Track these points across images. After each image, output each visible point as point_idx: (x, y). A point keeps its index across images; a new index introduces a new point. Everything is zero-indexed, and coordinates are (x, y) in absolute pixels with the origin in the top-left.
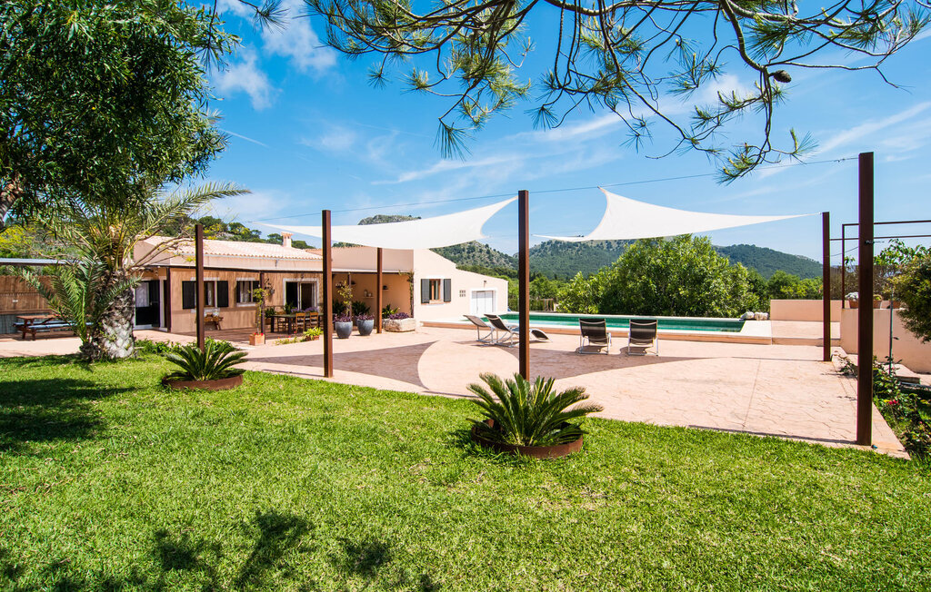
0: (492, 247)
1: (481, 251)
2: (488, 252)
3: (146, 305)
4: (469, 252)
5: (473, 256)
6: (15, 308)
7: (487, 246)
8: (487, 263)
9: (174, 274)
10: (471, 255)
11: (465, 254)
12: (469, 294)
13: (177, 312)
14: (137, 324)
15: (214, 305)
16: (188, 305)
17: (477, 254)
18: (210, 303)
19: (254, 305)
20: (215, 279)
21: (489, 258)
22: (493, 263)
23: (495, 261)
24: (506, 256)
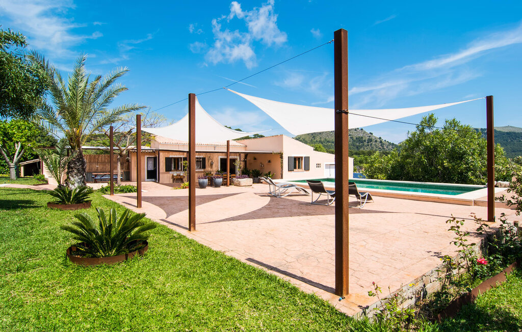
0: (383, 138)
1: (376, 141)
2: (381, 142)
3: (152, 169)
4: (368, 142)
5: (371, 144)
6: (97, 169)
7: (380, 138)
8: (380, 148)
9: (161, 154)
10: (370, 144)
11: (366, 143)
12: (323, 166)
13: (163, 173)
14: (148, 178)
15: (181, 170)
16: (168, 169)
17: (374, 143)
18: (180, 169)
19: (203, 170)
20: (182, 156)
21: (381, 145)
22: (384, 149)
23: (385, 147)
24: (393, 144)
